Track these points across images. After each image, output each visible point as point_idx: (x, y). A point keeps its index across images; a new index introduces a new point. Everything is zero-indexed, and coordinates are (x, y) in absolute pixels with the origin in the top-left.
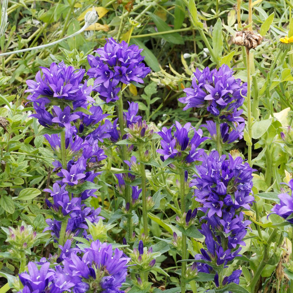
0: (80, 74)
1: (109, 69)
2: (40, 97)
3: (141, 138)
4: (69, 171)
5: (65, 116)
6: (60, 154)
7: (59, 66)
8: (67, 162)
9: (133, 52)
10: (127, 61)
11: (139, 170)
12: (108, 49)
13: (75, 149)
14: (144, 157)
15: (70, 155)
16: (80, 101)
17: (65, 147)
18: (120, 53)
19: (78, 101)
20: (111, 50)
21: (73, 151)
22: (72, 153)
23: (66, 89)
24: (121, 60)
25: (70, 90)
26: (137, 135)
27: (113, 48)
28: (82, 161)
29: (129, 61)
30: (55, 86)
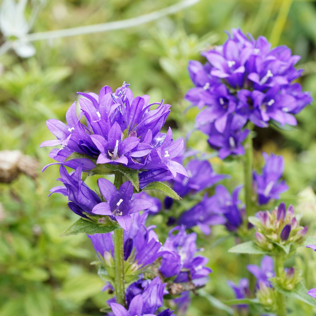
0: (159, 115)
1: (229, 93)
2: (73, 156)
3: (281, 244)
4: (127, 307)
5: (121, 201)
6: (112, 270)
7: (116, 97)
8: (127, 286)
9: (278, 63)
10: (265, 80)
11: (273, 303)
12: (229, 54)
13: (144, 260)
14: (285, 281)
15: (133, 273)
16: (155, 170)
17: (122, 257)
18: (252, 63)
19: (151, 171)
20: (236, 55)
21: (139, 264)
22: (137, 268)
23: (125, 147)
24: (254, 77)
25: (135, 150)
26: (274, 237)
27: (240, 52)
28: (155, 288)
29: (270, 80)
30: (102, 138)
